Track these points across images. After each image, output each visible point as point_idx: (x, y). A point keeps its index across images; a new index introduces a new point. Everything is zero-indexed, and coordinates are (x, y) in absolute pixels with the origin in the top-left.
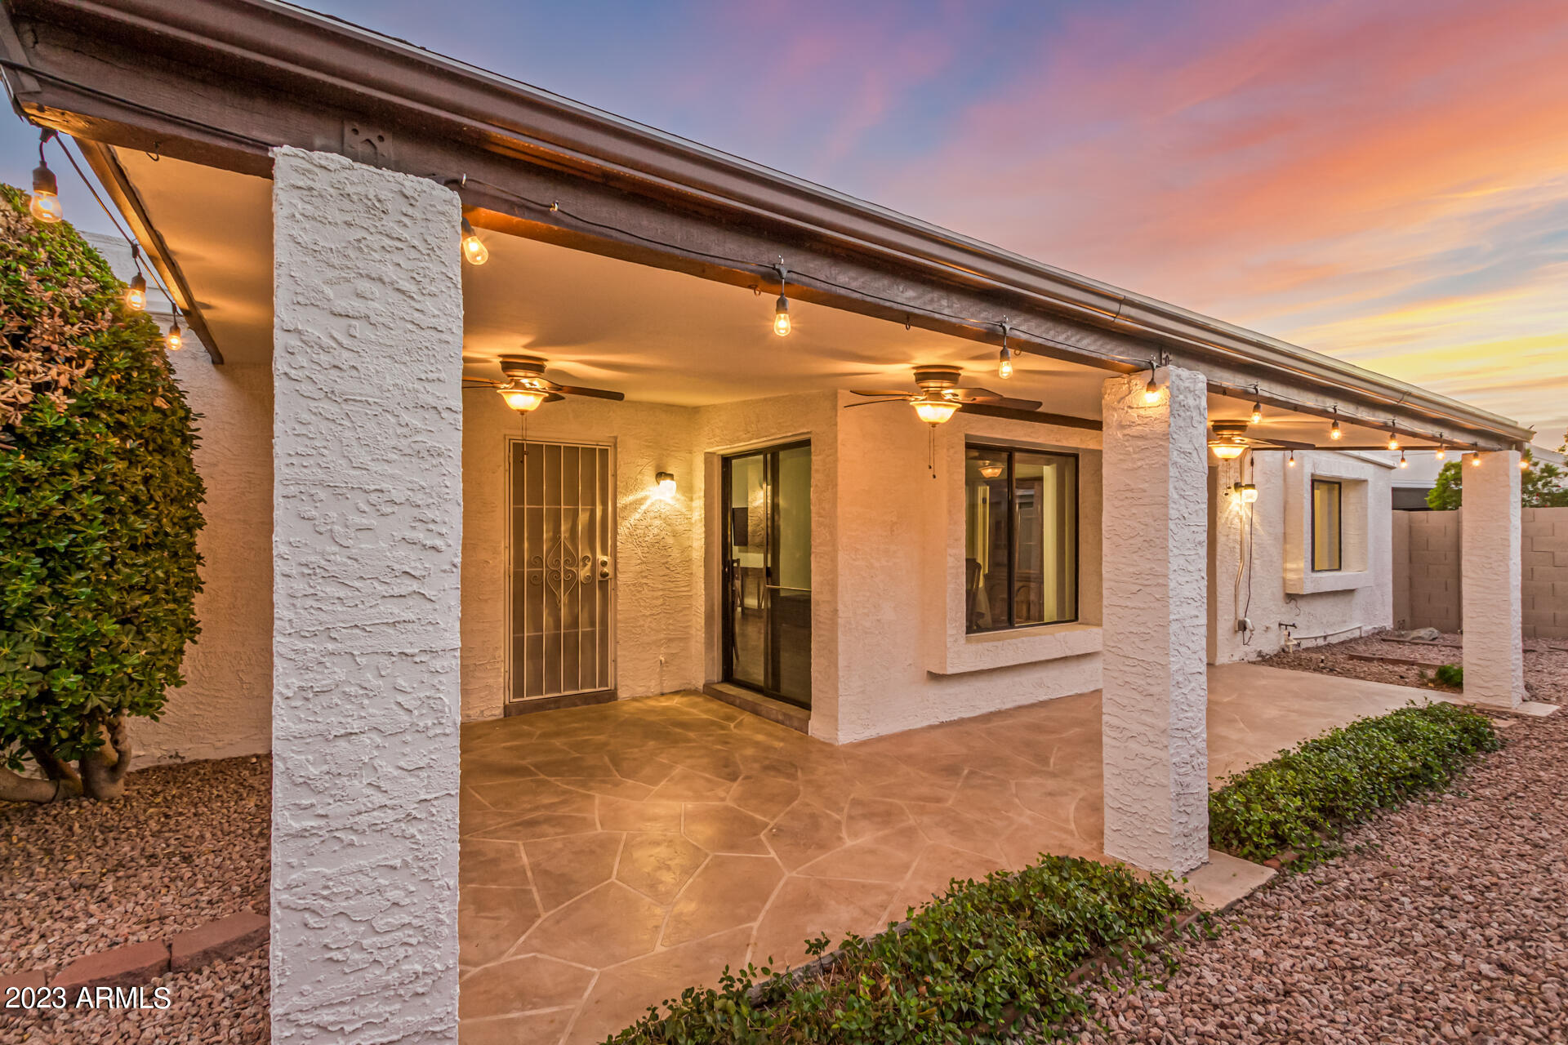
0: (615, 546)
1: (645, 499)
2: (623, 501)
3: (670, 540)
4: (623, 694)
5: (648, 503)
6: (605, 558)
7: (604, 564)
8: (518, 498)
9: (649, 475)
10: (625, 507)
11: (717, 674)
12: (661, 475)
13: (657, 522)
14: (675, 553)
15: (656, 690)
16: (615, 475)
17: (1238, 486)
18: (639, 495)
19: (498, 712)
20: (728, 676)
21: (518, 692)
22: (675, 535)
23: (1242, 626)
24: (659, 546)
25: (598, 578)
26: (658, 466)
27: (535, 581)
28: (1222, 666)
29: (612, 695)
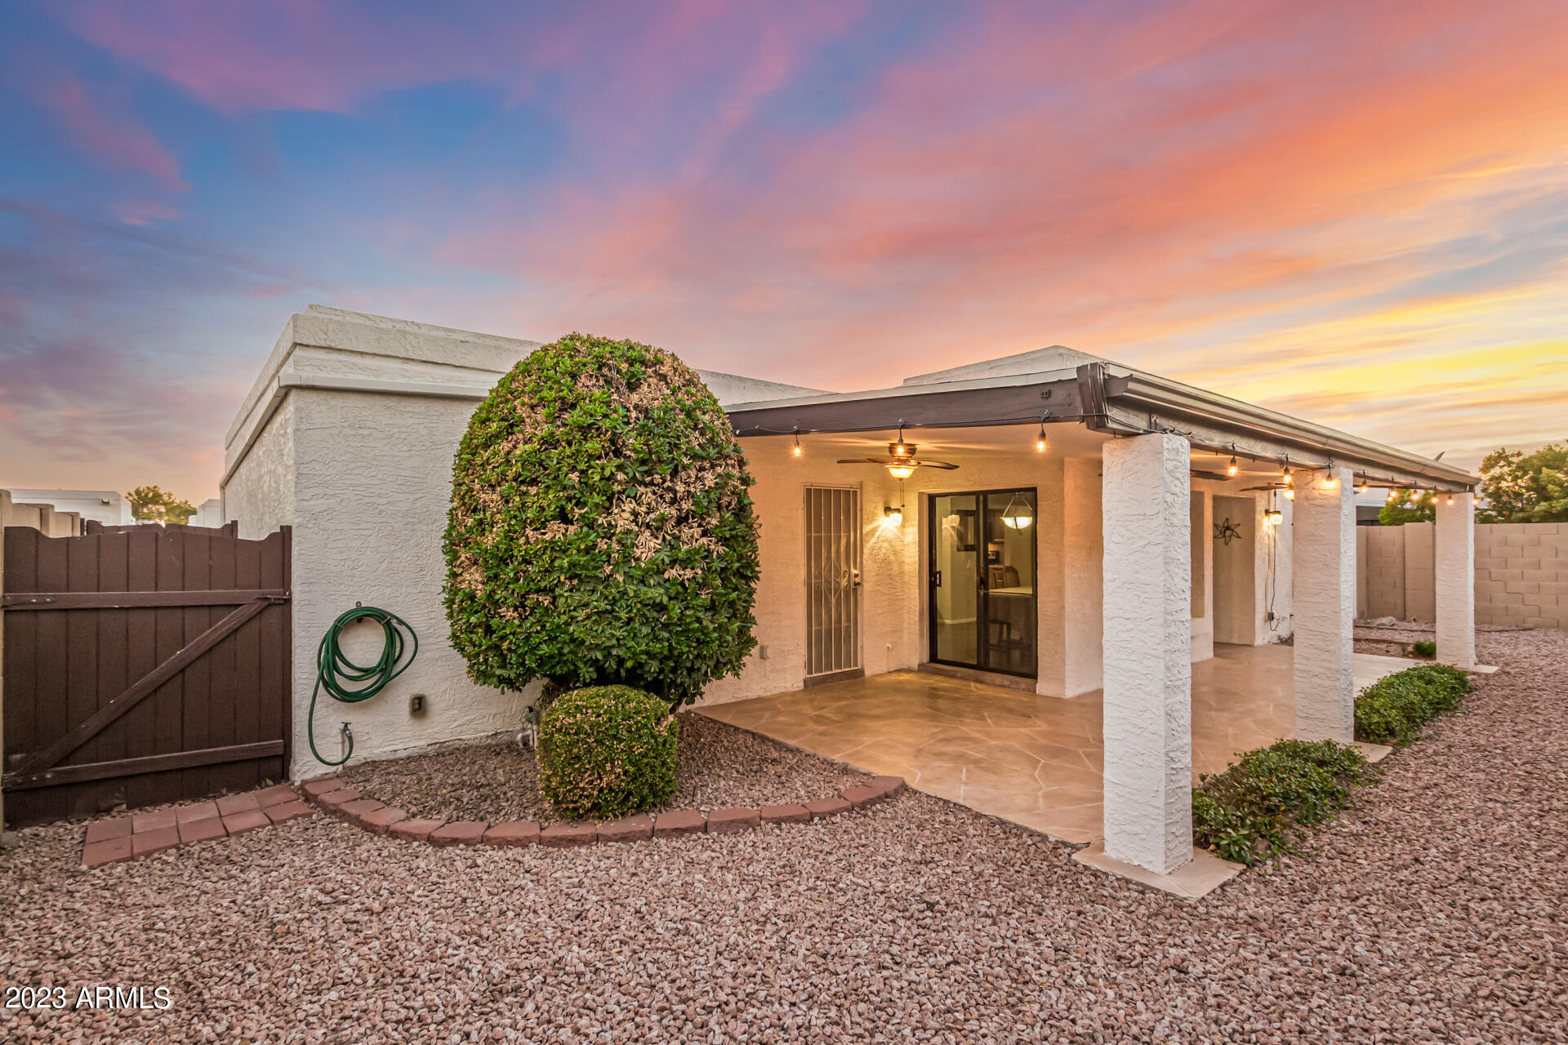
0: (861, 562)
1: (878, 527)
2: (867, 529)
3: (892, 558)
4: (868, 673)
5: (880, 530)
6: (856, 572)
7: (856, 576)
8: (809, 530)
9: (881, 511)
10: (867, 534)
11: (926, 658)
12: (888, 509)
13: (885, 544)
14: (895, 567)
15: (885, 670)
16: (861, 510)
17: (1267, 512)
18: (875, 524)
19: (801, 685)
20: (933, 658)
21: (810, 672)
22: (895, 553)
23: (1271, 617)
24: (886, 562)
25: (852, 586)
26: (886, 503)
27: (818, 587)
28: (1259, 647)
29: (861, 672)
